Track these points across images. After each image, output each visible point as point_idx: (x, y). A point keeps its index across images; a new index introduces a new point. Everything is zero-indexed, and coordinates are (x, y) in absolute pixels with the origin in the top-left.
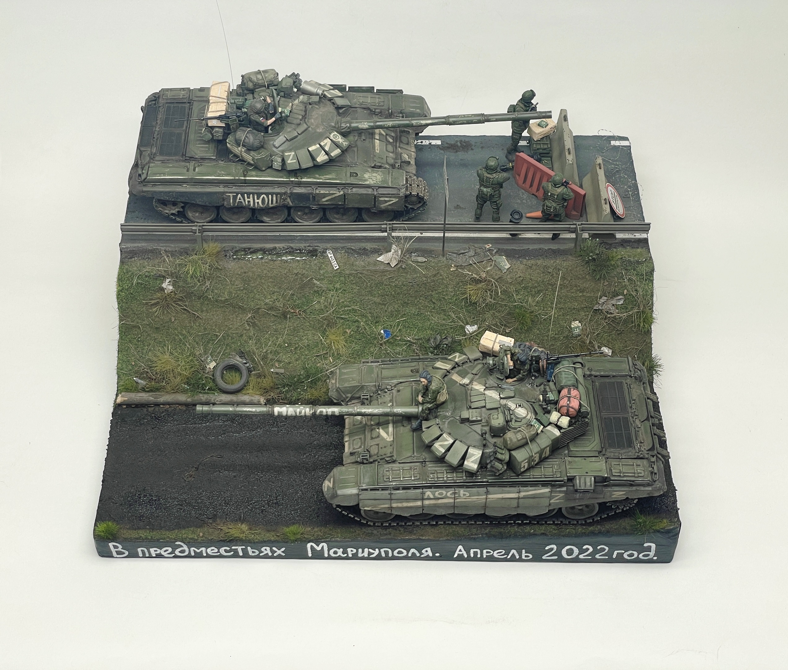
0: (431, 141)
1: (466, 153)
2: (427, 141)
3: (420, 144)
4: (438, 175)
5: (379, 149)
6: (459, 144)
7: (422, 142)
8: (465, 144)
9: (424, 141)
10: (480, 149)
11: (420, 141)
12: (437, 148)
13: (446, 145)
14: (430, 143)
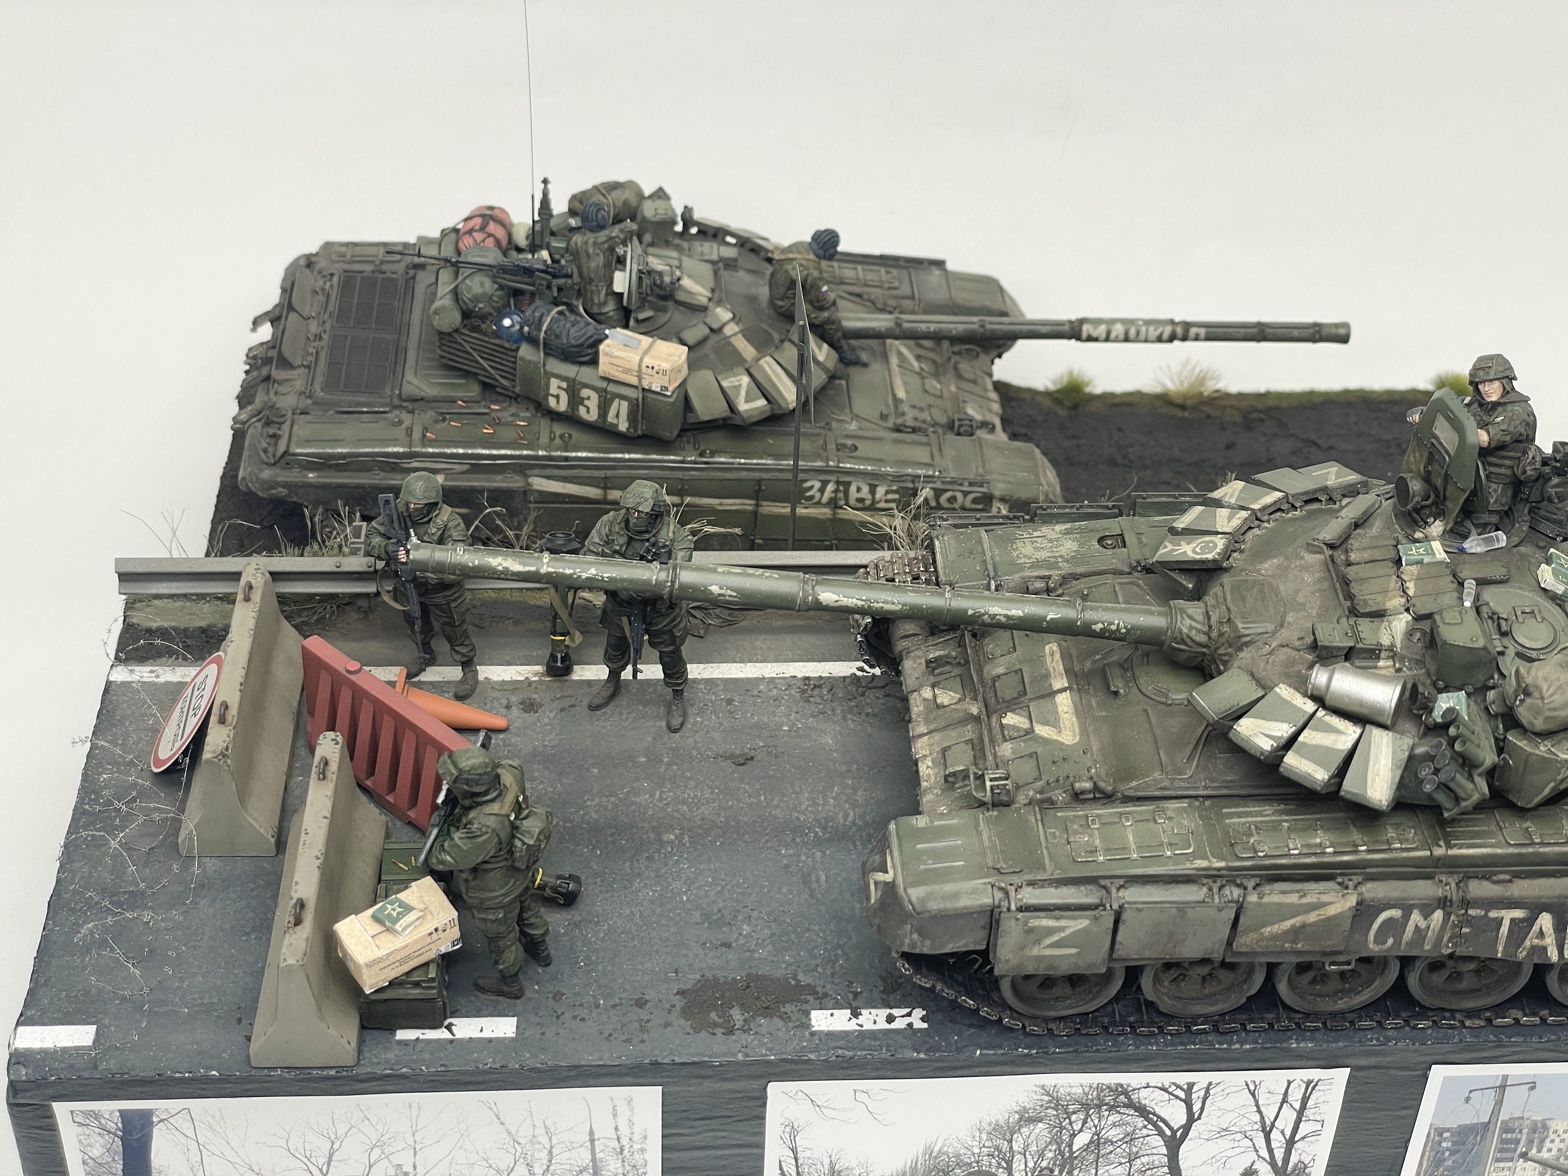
0: (852, 1026)
1: (708, 974)
2: (868, 1026)
3: (896, 1012)
4: (818, 880)
5: (1049, 660)
6: (737, 1015)
7: (890, 1019)
8: (713, 1015)
9: (882, 1025)
10: (651, 995)
11: (900, 1024)
12: (825, 995)
13: (788, 1008)
14: (856, 1014)
